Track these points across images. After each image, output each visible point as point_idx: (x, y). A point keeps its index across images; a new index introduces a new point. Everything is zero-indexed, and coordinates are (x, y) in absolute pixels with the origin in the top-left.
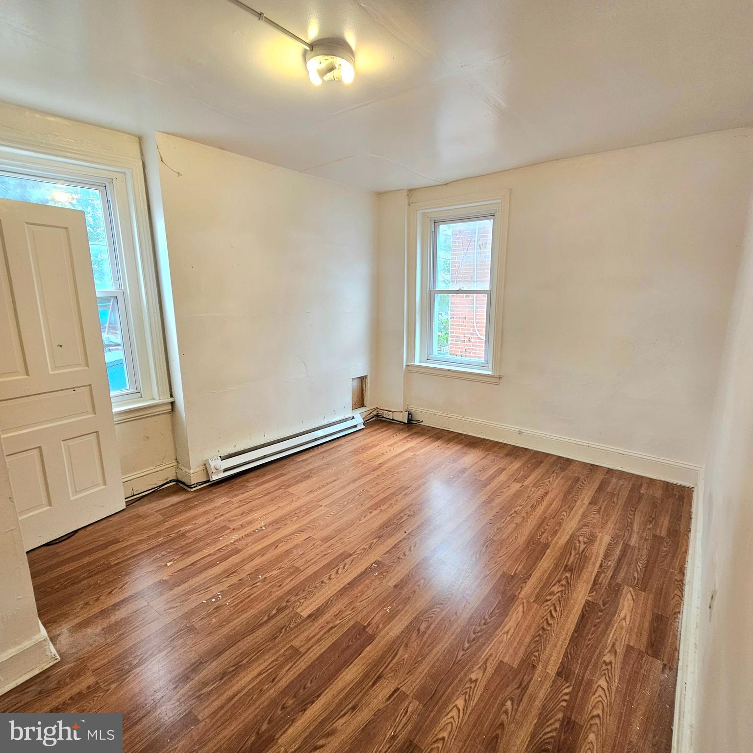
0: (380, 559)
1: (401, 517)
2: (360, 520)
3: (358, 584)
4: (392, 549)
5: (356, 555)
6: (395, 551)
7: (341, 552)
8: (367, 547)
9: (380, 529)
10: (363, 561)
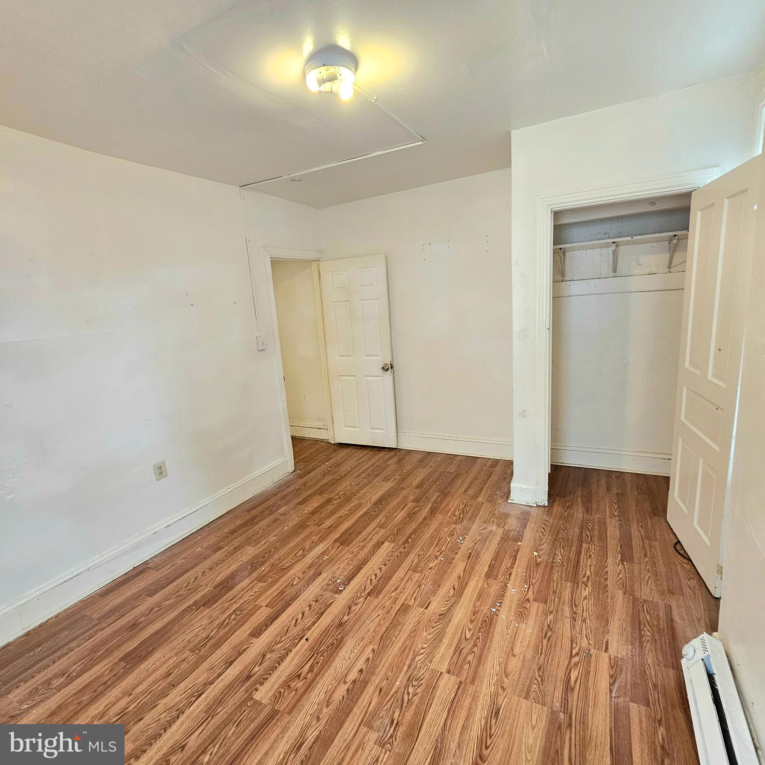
0: (336, 596)
1: (312, 671)
2: (373, 650)
3: (353, 570)
4: (324, 611)
5: (363, 595)
6: (320, 610)
7: (381, 596)
8: (353, 608)
9: (342, 638)
10: (355, 590)
